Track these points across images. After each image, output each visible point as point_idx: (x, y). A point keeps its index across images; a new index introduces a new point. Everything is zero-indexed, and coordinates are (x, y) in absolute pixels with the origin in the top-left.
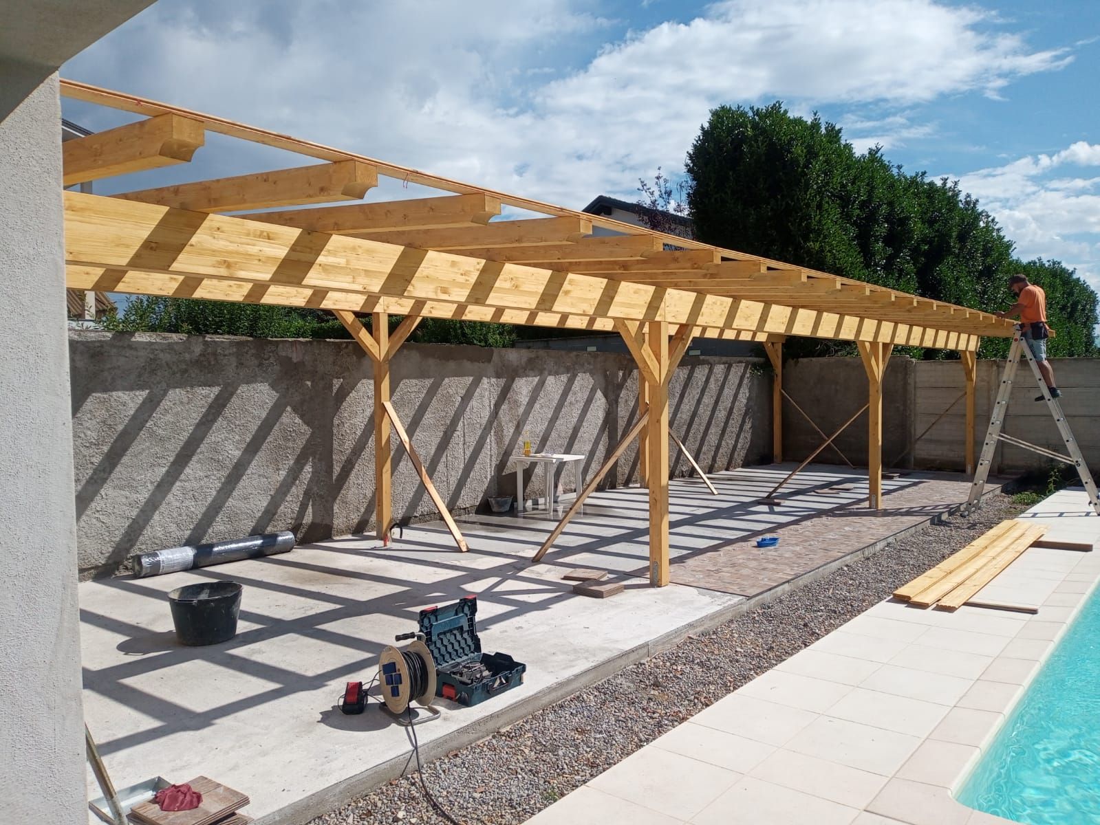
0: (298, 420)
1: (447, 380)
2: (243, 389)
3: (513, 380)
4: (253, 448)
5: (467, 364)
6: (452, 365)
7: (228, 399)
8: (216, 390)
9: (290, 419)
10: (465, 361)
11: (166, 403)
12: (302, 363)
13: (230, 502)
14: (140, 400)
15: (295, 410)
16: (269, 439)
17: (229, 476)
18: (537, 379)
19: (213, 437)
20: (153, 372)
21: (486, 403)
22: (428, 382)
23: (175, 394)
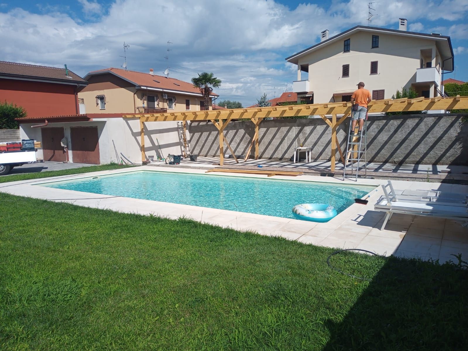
0: (249, 136)
1: (282, 128)
2: (240, 130)
3: (304, 127)
4: (241, 140)
5: (288, 124)
6: (283, 124)
7: (237, 132)
8: (236, 130)
9: (247, 135)
10: (287, 123)
11: (229, 132)
12: (249, 125)
13: (238, 149)
14: (226, 132)
15: (248, 134)
16: (244, 139)
17: (238, 144)
18: (313, 127)
19: (235, 138)
20: (228, 128)
21: (294, 133)
22: (277, 128)
23: (230, 131)
